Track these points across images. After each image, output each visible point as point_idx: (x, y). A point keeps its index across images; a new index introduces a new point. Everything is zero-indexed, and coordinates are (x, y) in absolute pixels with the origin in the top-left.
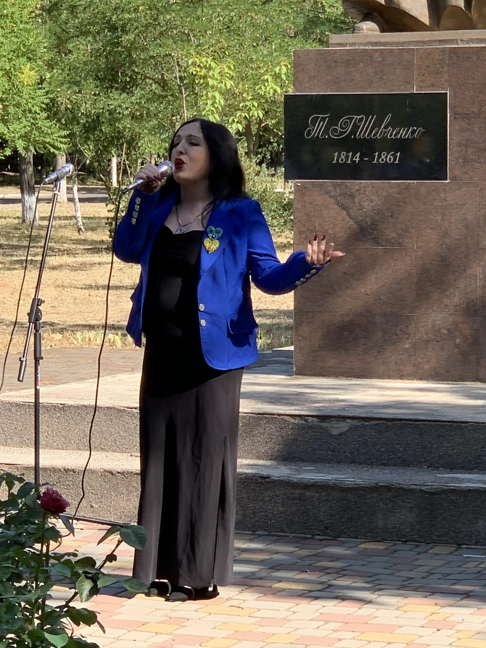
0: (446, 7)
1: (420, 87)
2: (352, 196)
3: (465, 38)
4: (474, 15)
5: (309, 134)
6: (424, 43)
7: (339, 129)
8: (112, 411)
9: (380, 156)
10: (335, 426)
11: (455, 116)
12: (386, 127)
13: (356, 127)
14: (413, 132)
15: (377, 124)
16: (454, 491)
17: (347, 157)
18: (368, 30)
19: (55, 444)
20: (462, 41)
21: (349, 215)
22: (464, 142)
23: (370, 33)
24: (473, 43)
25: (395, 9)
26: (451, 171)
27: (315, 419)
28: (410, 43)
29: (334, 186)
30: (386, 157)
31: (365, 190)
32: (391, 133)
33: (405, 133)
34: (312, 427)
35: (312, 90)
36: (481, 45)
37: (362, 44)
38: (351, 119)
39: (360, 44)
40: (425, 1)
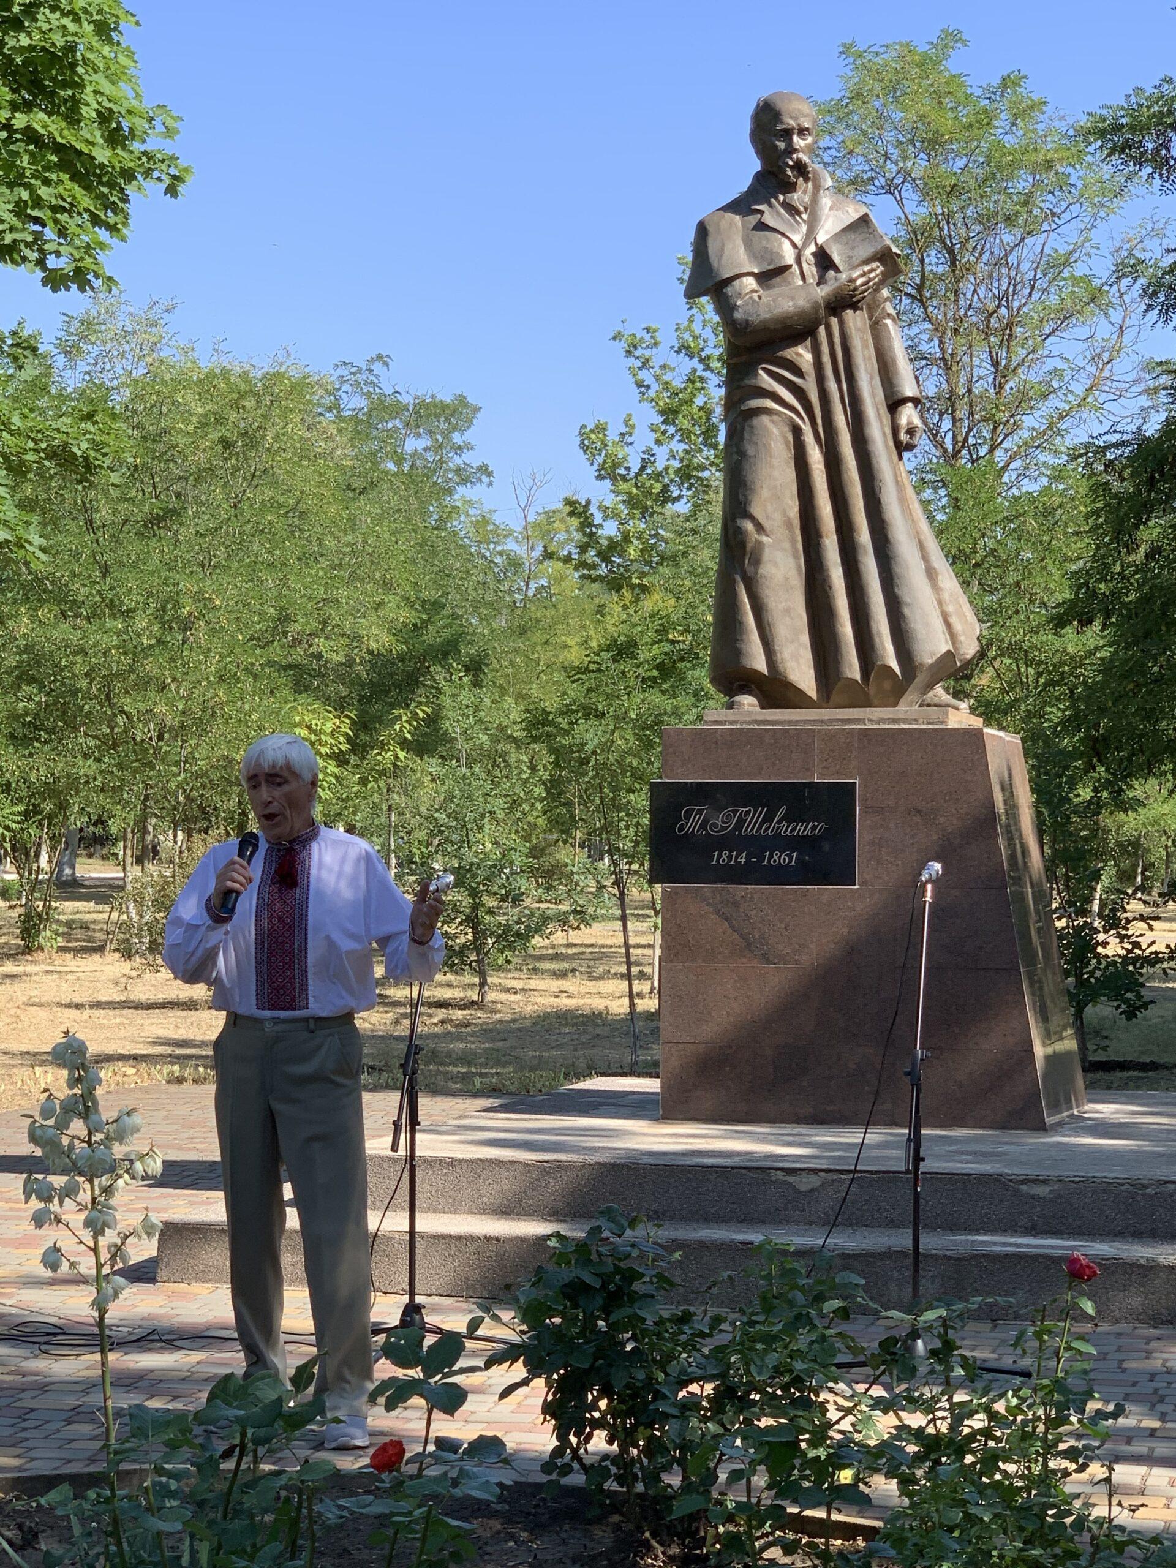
0: (839, 679)
1: (821, 775)
2: (736, 904)
3: (874, 718)
4: (872, 689)
5: (681, 829)
6: (822, 722)
7: (720, 823)
8: (516, 1166)
9: (771, 857)
10: (805, 1180)
11: (866, 810)
12: (779, 822)
13: (741, 822)
14: (814, 828)
15: (768, 818)
16: (985, 1256)
17: (730, 857)
18: (750, 705)
19: (440, 1207)
20: (871, 720)
21: (732, 927)
22: (877, 841)
23: (751, 709)
24: (884, 723)
25: (781, 681)
26: (861, 874)
27: (778, 1172)
28: (805, 722)
29: (714, 892)
30: (779, 858)
31: (752, 897)
32: (786, 829)
33: (803, 829)
34: (776, 1181)
35: (687, 777)
36: (897, 727)
37: (744, 722)
38: (735, 812)
39: (741, 723)
40: (812, 672)
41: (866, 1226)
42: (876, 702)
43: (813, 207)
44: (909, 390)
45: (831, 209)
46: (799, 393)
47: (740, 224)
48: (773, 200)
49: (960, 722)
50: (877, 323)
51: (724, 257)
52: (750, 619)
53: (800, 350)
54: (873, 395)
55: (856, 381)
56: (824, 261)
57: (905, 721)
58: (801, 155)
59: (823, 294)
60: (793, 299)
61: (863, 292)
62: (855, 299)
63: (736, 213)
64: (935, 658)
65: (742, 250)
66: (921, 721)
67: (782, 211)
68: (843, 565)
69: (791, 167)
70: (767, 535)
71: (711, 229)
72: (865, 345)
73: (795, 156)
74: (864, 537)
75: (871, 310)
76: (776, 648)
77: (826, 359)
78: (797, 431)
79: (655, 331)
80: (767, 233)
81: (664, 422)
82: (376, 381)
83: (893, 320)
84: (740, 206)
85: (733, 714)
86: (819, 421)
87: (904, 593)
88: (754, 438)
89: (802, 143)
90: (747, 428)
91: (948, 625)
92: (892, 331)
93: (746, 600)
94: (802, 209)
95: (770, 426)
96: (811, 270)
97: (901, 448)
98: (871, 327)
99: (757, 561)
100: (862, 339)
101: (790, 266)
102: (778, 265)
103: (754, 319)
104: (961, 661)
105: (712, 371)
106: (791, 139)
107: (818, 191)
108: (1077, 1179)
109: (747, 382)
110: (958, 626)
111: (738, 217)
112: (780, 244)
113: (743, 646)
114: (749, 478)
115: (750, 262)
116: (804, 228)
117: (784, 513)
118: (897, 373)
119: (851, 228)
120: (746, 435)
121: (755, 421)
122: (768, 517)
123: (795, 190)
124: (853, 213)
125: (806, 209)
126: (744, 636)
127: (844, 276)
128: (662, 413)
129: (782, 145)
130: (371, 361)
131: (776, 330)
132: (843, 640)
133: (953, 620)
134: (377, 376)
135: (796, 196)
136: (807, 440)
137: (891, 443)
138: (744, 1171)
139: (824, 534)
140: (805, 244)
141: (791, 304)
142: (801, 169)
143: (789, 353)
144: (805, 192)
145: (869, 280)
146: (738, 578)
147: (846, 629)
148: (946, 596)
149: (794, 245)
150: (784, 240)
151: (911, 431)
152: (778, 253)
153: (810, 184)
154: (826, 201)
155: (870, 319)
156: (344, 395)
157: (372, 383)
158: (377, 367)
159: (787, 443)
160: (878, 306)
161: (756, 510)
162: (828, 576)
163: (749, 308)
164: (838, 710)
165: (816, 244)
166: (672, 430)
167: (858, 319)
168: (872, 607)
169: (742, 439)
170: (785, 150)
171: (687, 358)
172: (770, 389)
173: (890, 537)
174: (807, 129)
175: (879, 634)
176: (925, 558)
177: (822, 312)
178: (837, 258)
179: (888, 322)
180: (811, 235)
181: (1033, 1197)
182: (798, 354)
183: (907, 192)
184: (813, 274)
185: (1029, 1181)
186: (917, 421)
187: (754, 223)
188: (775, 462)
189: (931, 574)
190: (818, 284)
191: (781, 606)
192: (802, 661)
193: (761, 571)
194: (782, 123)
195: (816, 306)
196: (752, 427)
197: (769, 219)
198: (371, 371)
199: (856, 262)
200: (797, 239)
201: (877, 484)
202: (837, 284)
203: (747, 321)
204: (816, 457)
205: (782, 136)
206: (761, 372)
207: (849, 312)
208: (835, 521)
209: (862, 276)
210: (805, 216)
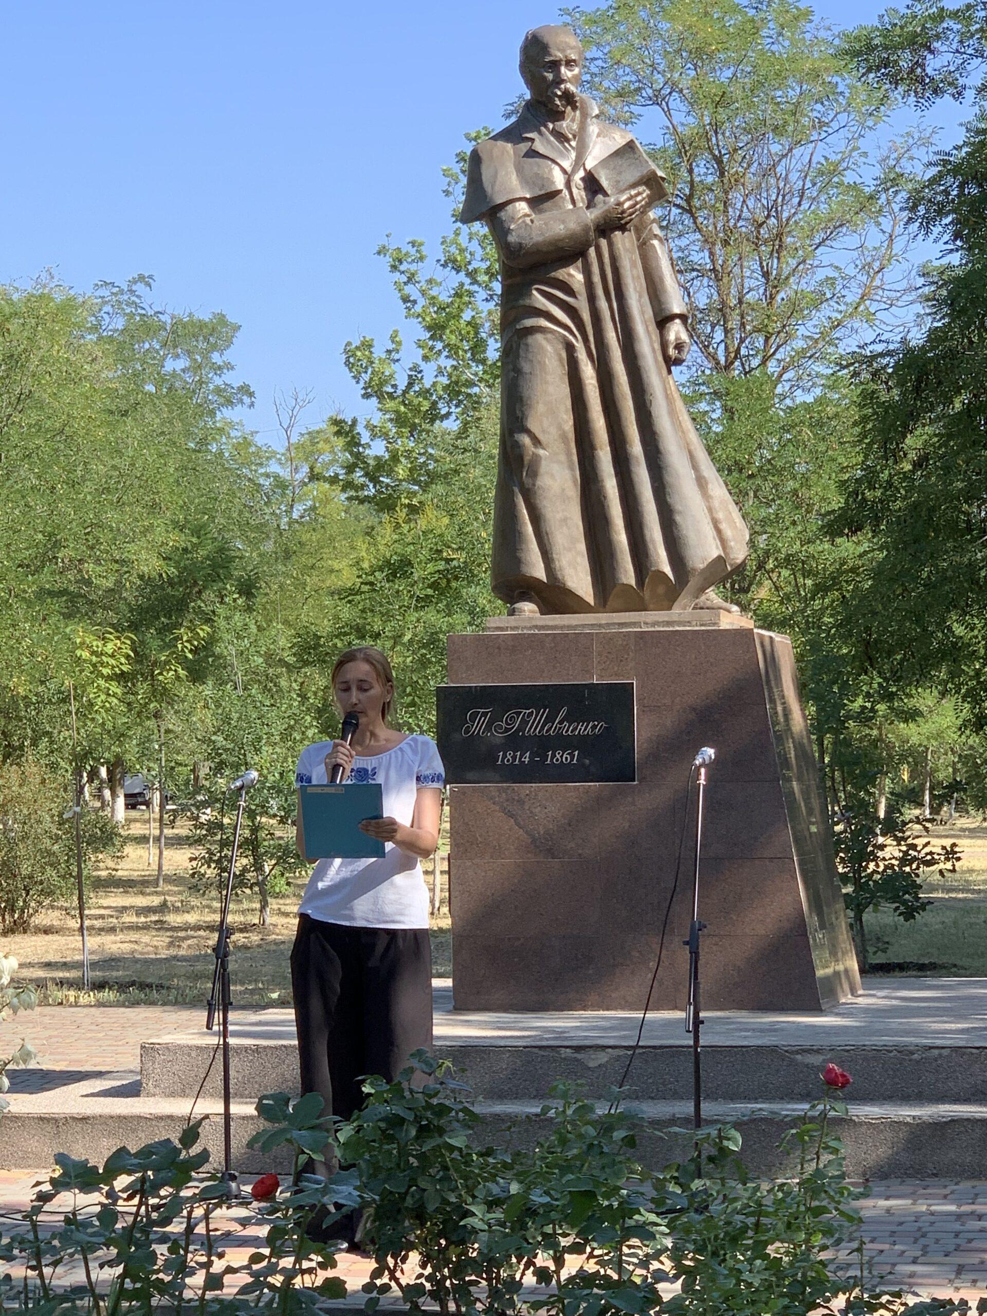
0: (615, 585)
1: (601, 677)
2: (521, 802)
3: (648, 621)
4: (647, 594)
5: (467, 732)
6: (600, 626)
7: (504, 725)
9: (554, 756)
10: (593, 1056)
11: (643, 709)
12: (561, 722)
13: (524, 722)
14: (594, 727)
15: (550, 719)
17: (514, 758)
18: (530, 611)
20: (646, 623)
21: (518, 824)
22: (655, 738)
24: (659, 626)
26: (640, 771)
27: (568, 1050)
28: (584, 626)
29: (499, 790)
30: (562, 757)
31: (536, 795)
32: (568, 729)
33: (583, 729)
34: (565, 1059)
35: (470, 681)
36: (671, 629)
37: (525, 628)
38: (519, 714)
39: (523, 628)
40: (589, 578)
41: (652, 1098)
42: (651, 606)
43: (581, 134)
44: (677, 306)
45: (598, 135)
46: (571, 311)
47: (512, 152)
48: (543, 129)
49: (732, 624)
50: (644, 243)
51: (497, 183)
52: (529, 529)
53: (572, 270)
54: (643, 313)
55: (626, 299)
56: (593, 185)
57: (679, 623)
58: (569, 85)
59: (593, 217)
60: (563, 222)
61: (631, 215)
62: (623, 222)
63: (508, 141)
64: (705, 565)
65: (514, 177)
66: (694, 623)
67: (552, 139)
68: (616, 476)
69: (559, 97)
70: (544, 449)
71: (484, 156)
72: (633, 265)
73: (562, 86)
74: (636, 448)
75: (638, 231)
76: (554, 556)
77: (597, 279)
78: (570, 348)
79: (421, 244)
80: (537, 160)
81: (431, 338)
82: (138, 301)
83: (660, 240)
84: (511, 135)
85: (515, 620)
86: (591, 339)
87: (675, 501)
88: (530, 356)
89: (569, 74)
90: (523, 347)
91: (719, 531)
92: (659, 252)
93: (525, 511)
94: (570, 136)
95: (544, 343)
96: (580, 194)
97: (670, 362)
98: (638, 247)
99: (534, 473)
100: (631, 259)
101: (560, 191)
102: (549, 191)
103: (528, 242)
104: (731, 565)
105: (480, 285)
106: (559, 71)
107: (586, 119)
108: (847, 1048)
109: (521, 302)
110: (728, 533)
111: (509, 145)
112: (550, 171)
113: (522, 555)
114: (526, 394)
115: (522, 187)
116: (573, 155)
117: (560, 427)
118: (664, 290)
119: (618, 153)
120: (522, 353)
121: (530, 340)
122: (543, 431)
123: (563, 119)
124: (619, 139)
125: (574, 137)
126: (524, 546)
127: (612, 200)
128: (429, 328)
129: (550, 76)
130: (135, 282)
131: (547, 253)
132: (618, 548)
133: (723, 526)
134: (139, 297)
135: (564, 124)
136: (579, 356)
137: (660, 358)
138: (536, 1050)
139: (598, 447)
140: (574, 171)
141: (562, 227)
142: (569, 98)
143: (560, 274)
144: (573, 120)
145: (637, 203)
146: (516, 490)
147: (621, 537)
148: (716, 504)
149: (564, 171)
150: (553, 165)
151: (679, 347)
152: (548, 179)
153: (578, 113)
154: (593, 129)
155: (638, 240)
156: (105, 316)
157: (134, 302)
158: (140, 288)
159: (560, 360)
160: (645, 228)
161: (533, 424)
162: (603, 486)
163: (522, 232)
164: (614, 614)
165: (585, 169)
166: (439, 345)
167: (627, 240)
168: (645, 514)
169: (517, 356)
170: (553, 80)
171: (454, 272)
172: (544, 309)
173: (661, 448)
174: (574, 61)
175: (653, 541)
176: (695, 467)
177: (592, 234)
178: (605, 183)
179: (655, 242)
180: (579, 162)
181: (807, 1066)
182: (570, 275)
183: (675, 102)
184: (582, 198)
185: (804, 1051)
186: (684, 336)
187: (525, 150)
188: (549, 378)
189: (701, 483)
190: (588, 207)
191: (559, 516)
192: (579, 568)
193: (539, 482)
194: (550, 55)
195: (586, 229)
196: (527, 345)
197: (539, 146)
198: (132, 292)
199: (622, 185)
200: (567, 165)
201: (647, 397)
202: (606, 208)
203: (520, 244)
204: (588, 372)
205: (550, 67)
206: (535, 292)
207: (618, 233)
208: (608, 432)
209: (629, 199)
210: (573, 143)
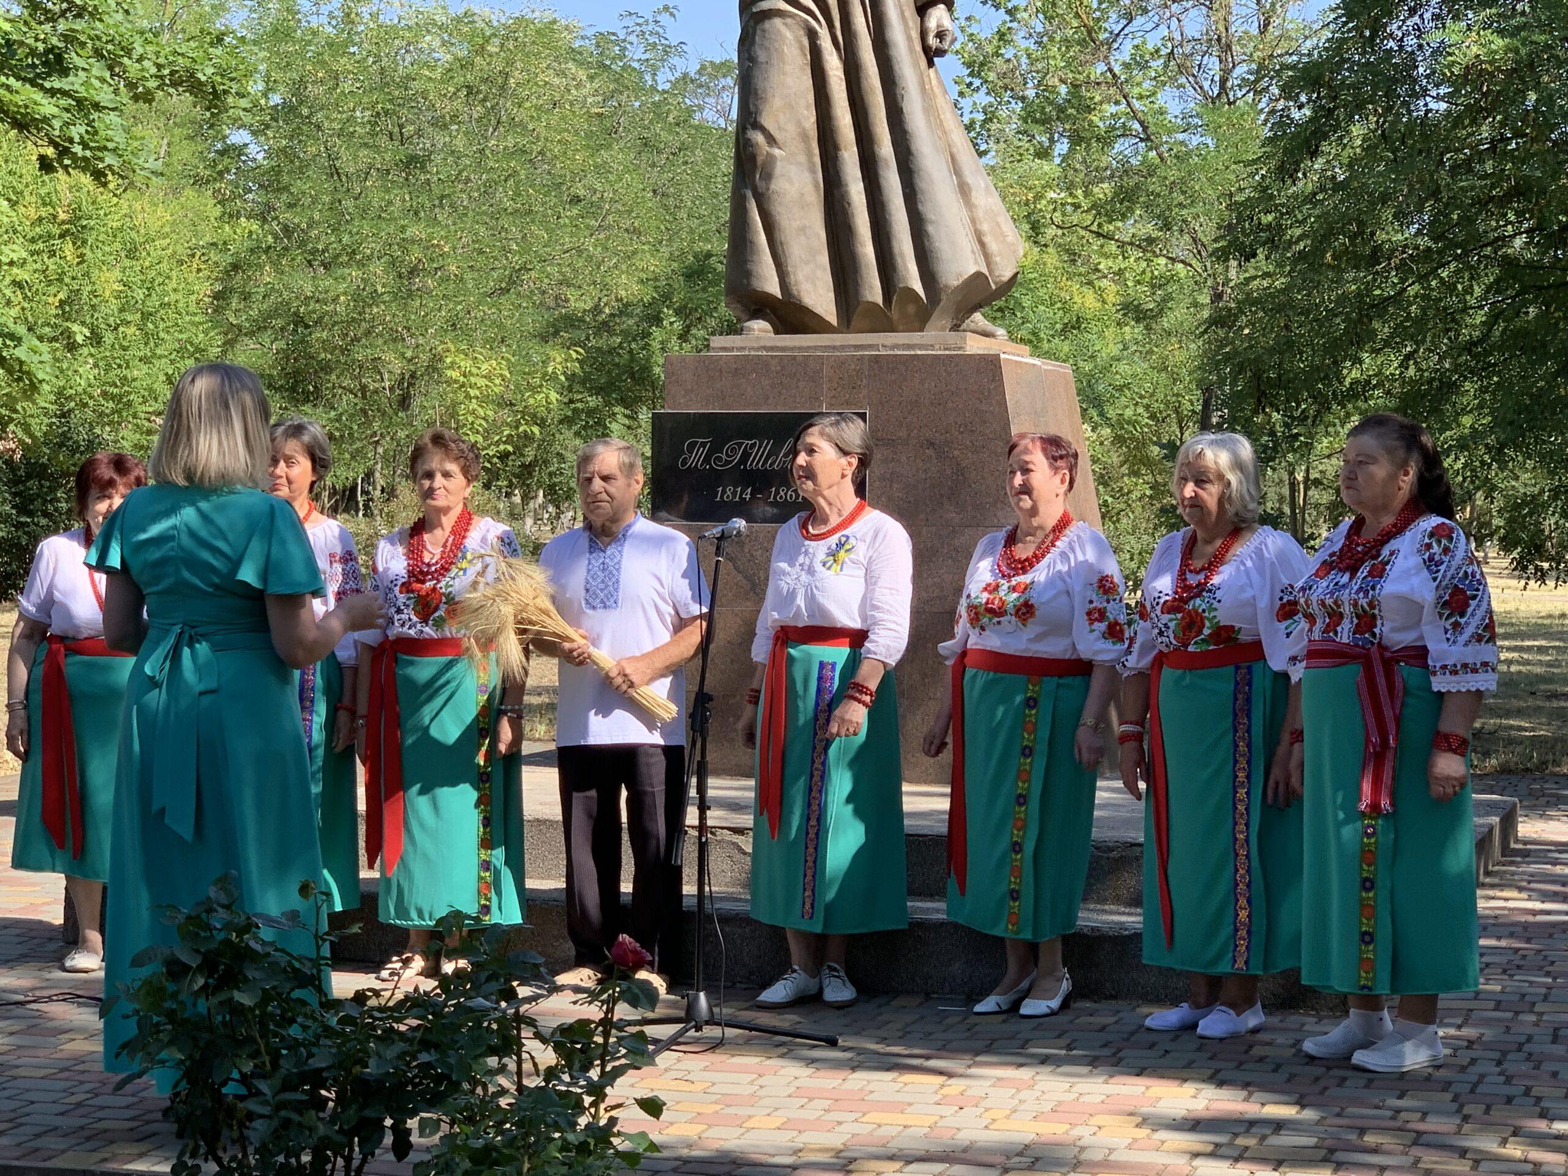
0: (859, 303)
2: (741, 544)
3: (887, 343)
4: (895, 314)
5: (684, 462)
6: (834, 348)
7: (724, 457)
9: (777, 493)
12: (785, 456)
13: (746, 455)
15: (774, 452)
17: (734, 493)
18: (760, 330)
20: (884, 346)
21: (736, 568)
22: (887, 476)
23: (762, 334)
24: (898, 349)
25: (796, 306)
27: (726, 832)
28: (816, 348)
30: (786, 494)
31: (757, 536)
34: (721, 841)
35: (689, 407)
36: (911, 353)
37: (753, 348)
38: (740, 445)
39: (750, 349)
40: (832, 295)
42: (901, 328)
49: (990, 349)
52: (762, 238)
57: (924, 347)
64: (961, 281)
66: (939, 347)
68: (864, 182)
70: (780, 148)
74: (885, 148)
76: (791, 271)
78: (812, 35)
82: (661, 31)
86: (837, 24)
88: (767, 43)
90: (759, 32)
91: (982, 244)
93: (758, 218)
95: (783, 29)
97: (931, 55)
99: (768, 176)
104: (995, 282)
110: (993, 246)
113: (754, 267)
114: (761, 86)
117: (799, 123)
120: (758, 40)
121: (767, 25)
122: (780, 128)
126: (755, 257)
130: (660, 12)
132: (863, 262)
133: (988, 239)
134: (663, 27)
136: (823, 44)
137: (918, 48)
139: (842, 146)
147: (867, 250)
148: (980, 213)
151: (940, 35)
156: (629, 46)
157: (657, 33)
158: (664, 18)
159: (802, 48)
161: (767, 120)
162: (848, 194)
164: (850, 335)
168: (894, 224)
169: (753, 43)
173: (913, 148)
175: (902, 255)
176: (956, 169)
188: (788, 68)
191: (796, 224)
192: (820, 285)
193: (773, 186)
196: (764, 31)
198: (656, 22)
201: (899, 92)
204: (833, 63)
208: (855, 133)
